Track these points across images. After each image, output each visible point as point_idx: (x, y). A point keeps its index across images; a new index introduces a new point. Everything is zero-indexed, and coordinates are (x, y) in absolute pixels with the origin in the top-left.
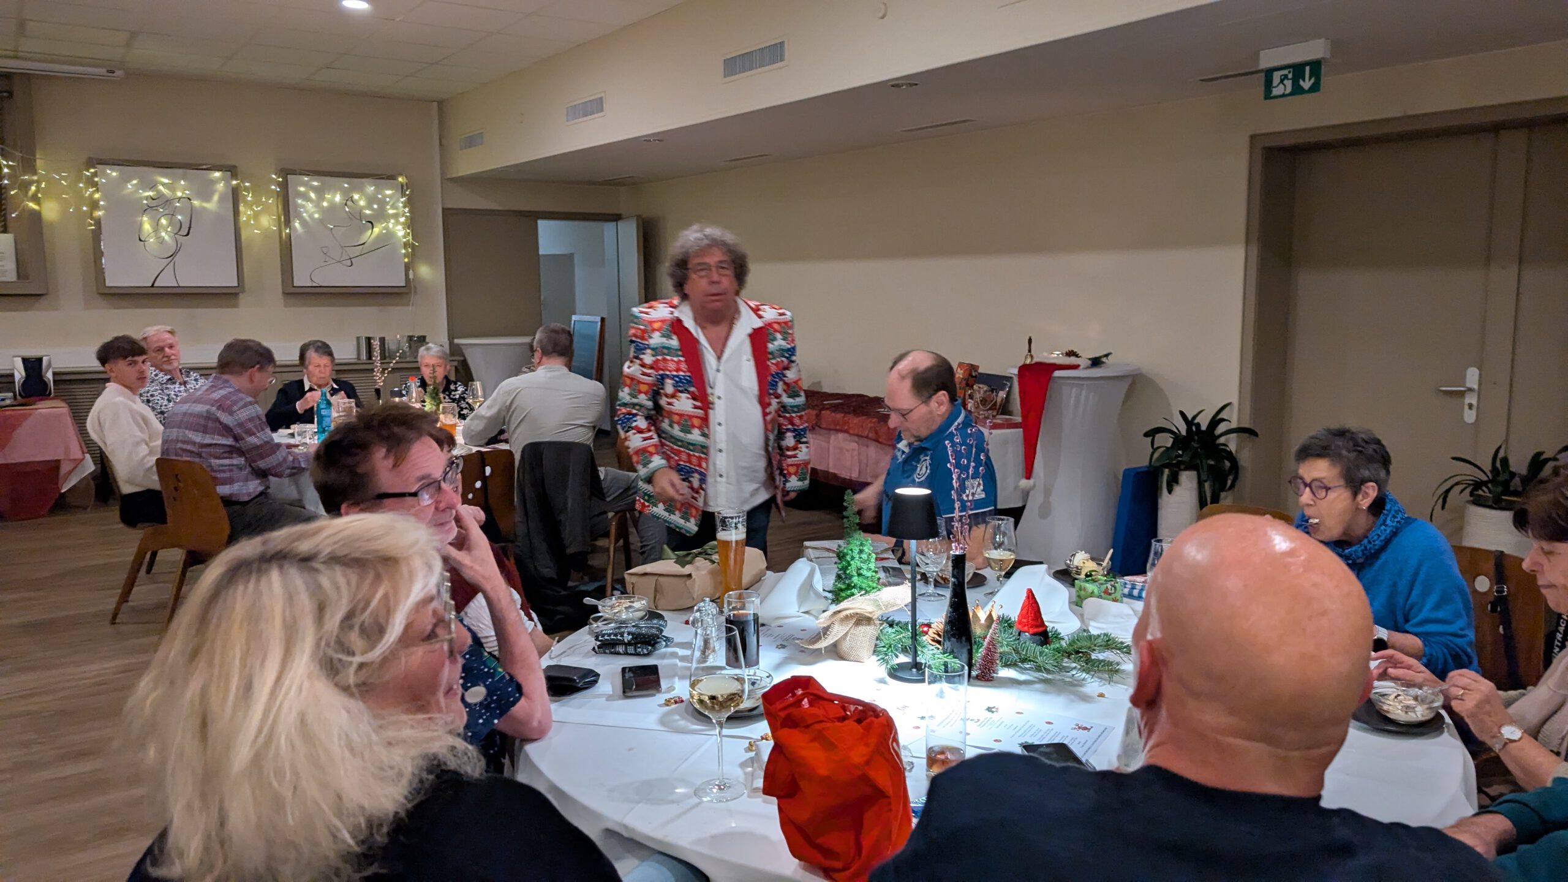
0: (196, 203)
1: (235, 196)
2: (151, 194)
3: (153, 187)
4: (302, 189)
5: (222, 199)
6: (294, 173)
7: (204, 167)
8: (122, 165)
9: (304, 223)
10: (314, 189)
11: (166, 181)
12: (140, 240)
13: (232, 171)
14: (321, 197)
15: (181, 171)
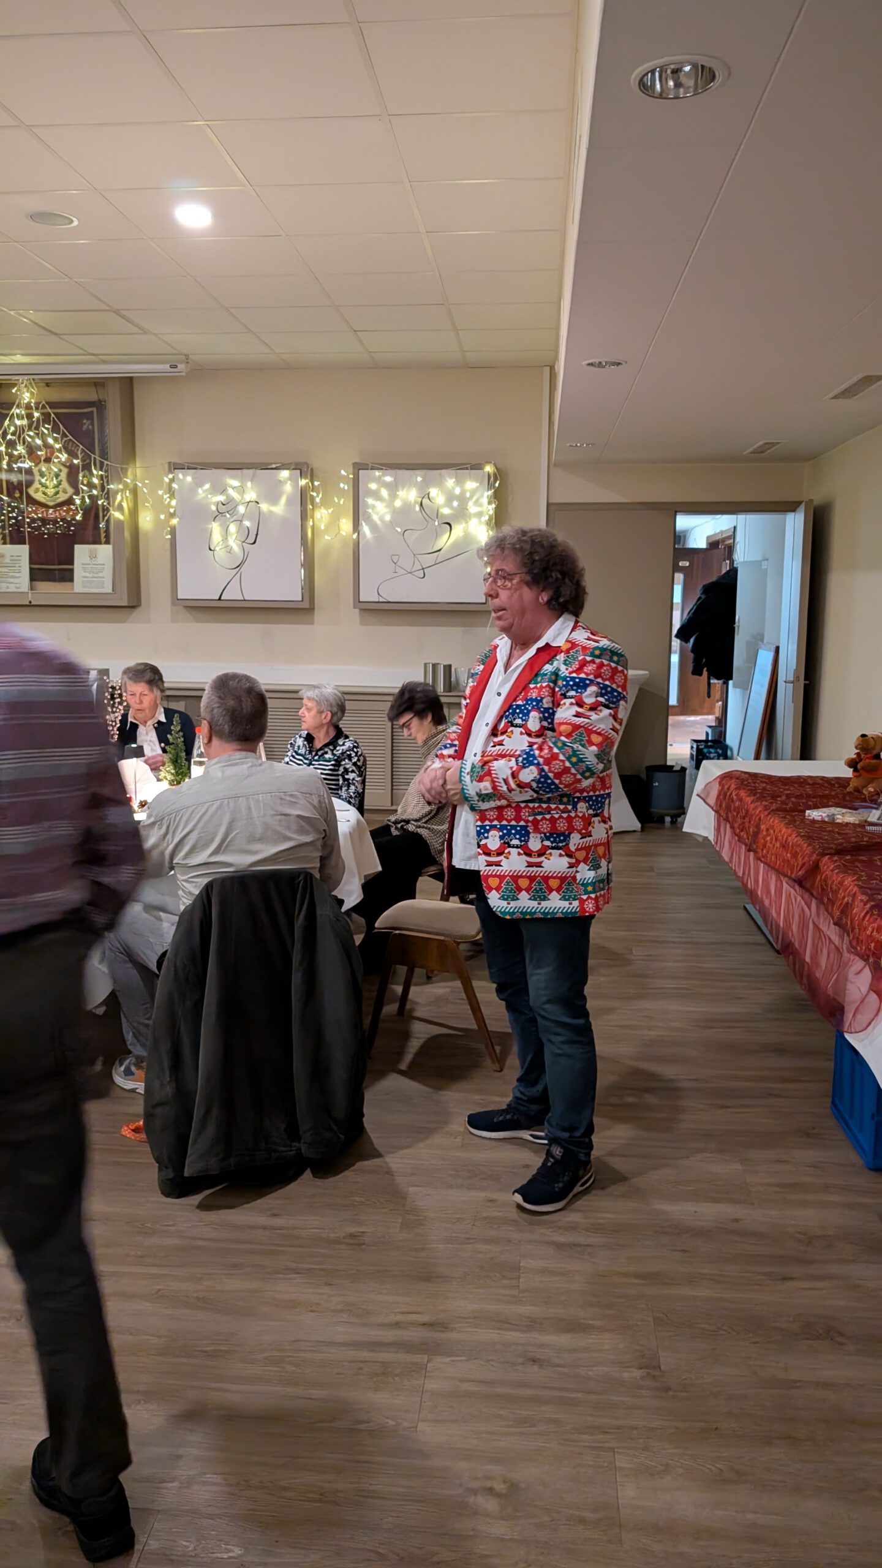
0: (264, 507)
1: (304, 499)
2: (222, 498)
3: (223, 491)
4: (373, 486)
5: (289, 502)
6: (365, 467)
7: (274, 466)
8: (196, 469)
9: (374, 527)
10: (387, 485)
11: (235, 483)
12: (210, 549)
13: (302, 468)
14: (393, 496)
15: (251, 471)
